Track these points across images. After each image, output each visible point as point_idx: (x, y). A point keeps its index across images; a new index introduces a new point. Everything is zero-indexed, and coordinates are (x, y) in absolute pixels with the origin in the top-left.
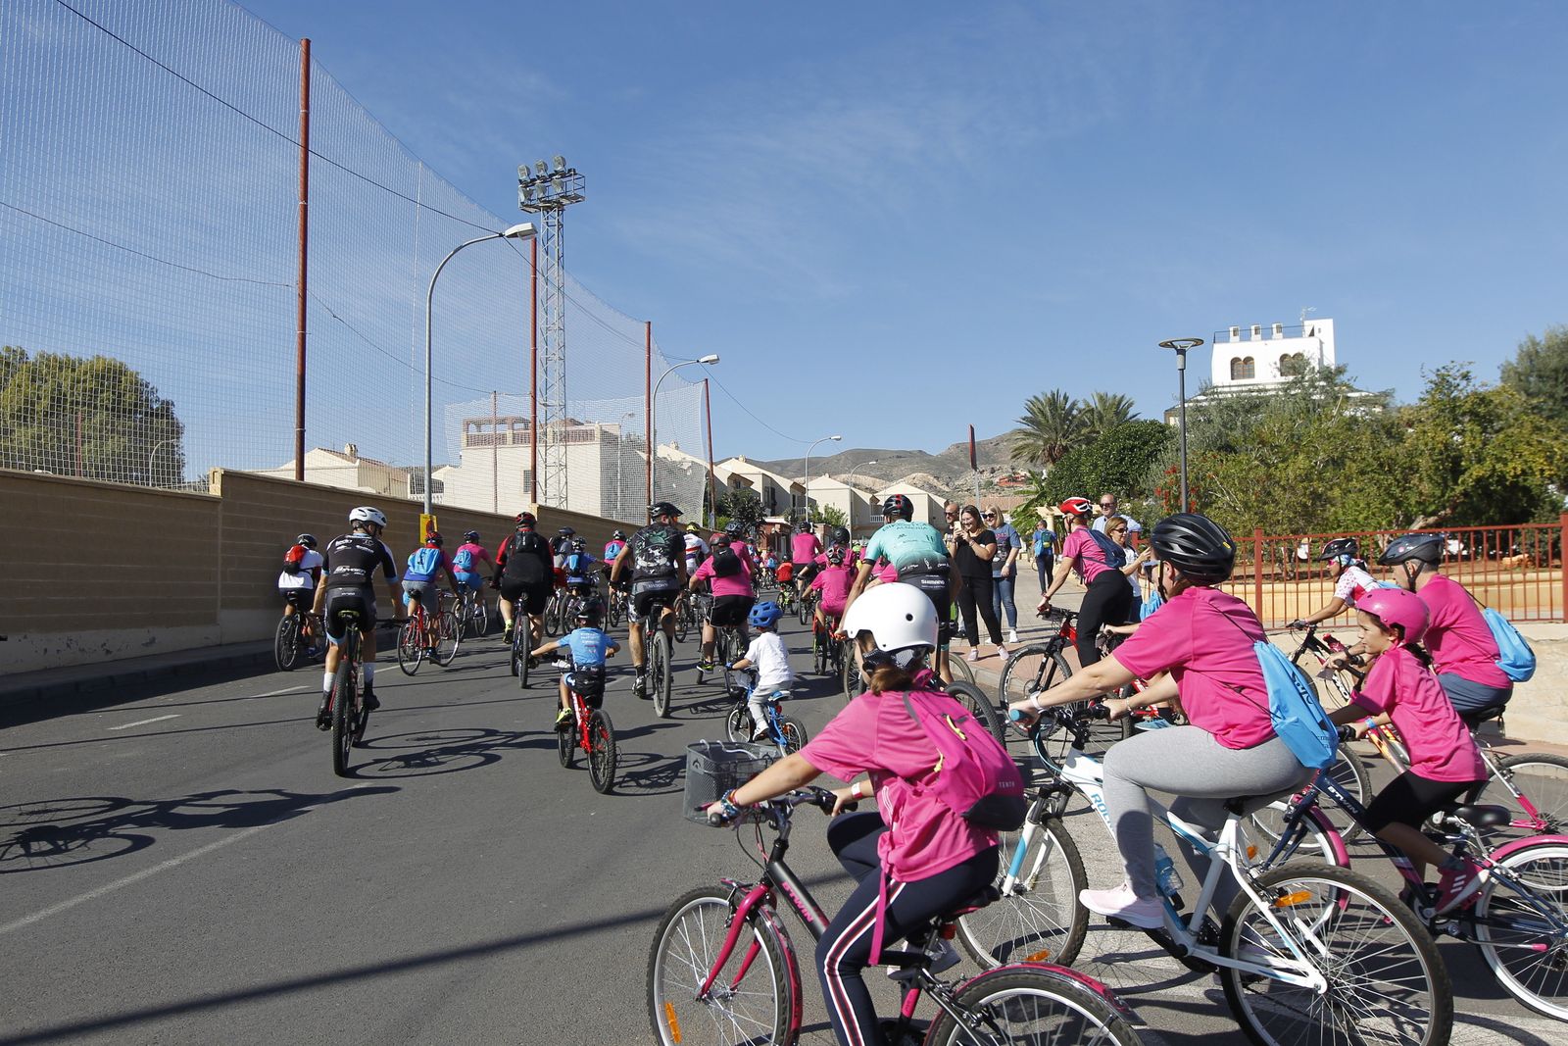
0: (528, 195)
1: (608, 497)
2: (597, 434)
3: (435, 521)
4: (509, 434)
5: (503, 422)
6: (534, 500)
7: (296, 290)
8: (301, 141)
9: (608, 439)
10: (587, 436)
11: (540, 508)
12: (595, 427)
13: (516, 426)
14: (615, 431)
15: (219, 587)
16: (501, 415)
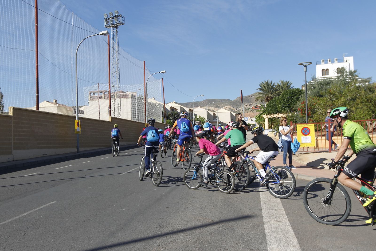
0: (107, 23)
1: (133, 114)
2: (130, 96)
3: (80, 122)
4: (103, 96)
5: (101, 92)
6: (110, 115)
7: (35, 52)
8: (35, 6)
9: (133, 97)
10: (127, 96)
11: (112, 118)
12: (129, 93)
13: (105, 93)
14: (135, 94)
15: (13, 143)
16: (100, 90)
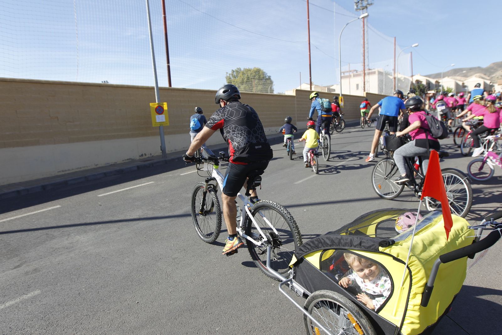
0: (357, 6)
1: (380, 88)
2: (377, 73)
3: (343, 98)
4: (352, 74)
5: (350, 71)
6: (365, 91)
7: (308, 42)
8: (309, 4)
9: (380, 73)
10: (374, 73)
11: (367, 93)
12: (376, 70)
13: (354, 72)
14: (381, 70)
16: (350, 70)
